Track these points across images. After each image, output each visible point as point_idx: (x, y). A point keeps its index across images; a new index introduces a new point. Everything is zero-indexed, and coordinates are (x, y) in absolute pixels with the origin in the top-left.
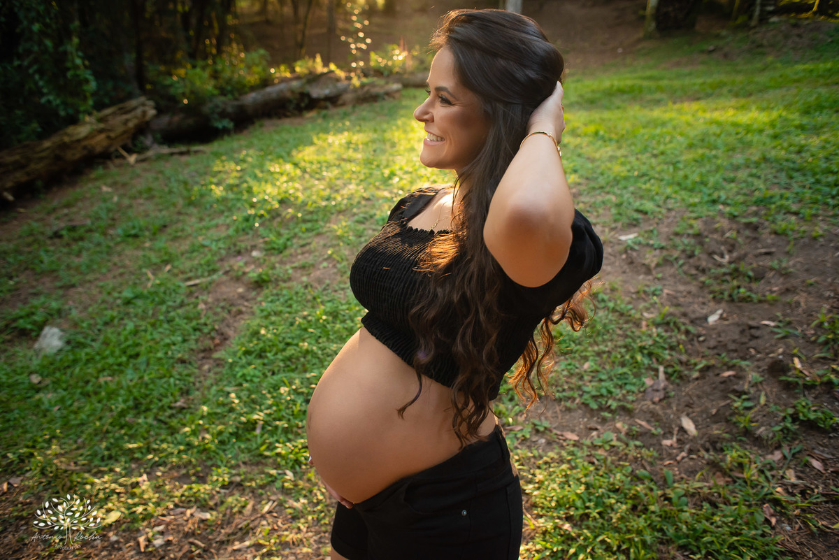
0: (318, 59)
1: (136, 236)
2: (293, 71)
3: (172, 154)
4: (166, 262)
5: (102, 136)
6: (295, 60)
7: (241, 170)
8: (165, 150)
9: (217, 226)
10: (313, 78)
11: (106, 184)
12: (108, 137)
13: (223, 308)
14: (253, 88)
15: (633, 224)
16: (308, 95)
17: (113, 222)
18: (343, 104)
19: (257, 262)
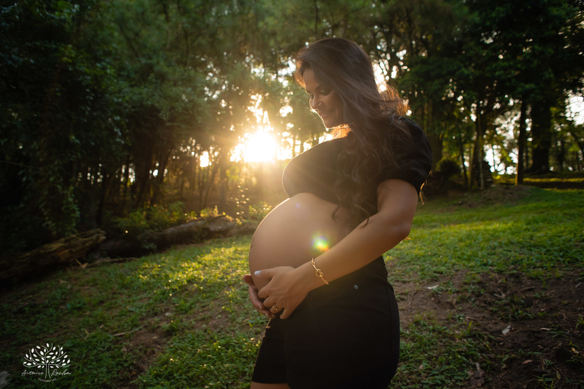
0: (216, 209)
1: (79, 309)
2: (199, 216)
3: (113, 262)
4: (100, 323)
5: (67, 251)
6: (201, 209)
7: (161, 267)
8: (108, 260)
9: (141, 299)
10: (211, 220)
11: (63, 279)
12: (71, 252)
13: (140, 350)
14: (172, 225)
15: (434, 280)
16: (208, 229)
17: (64, 301)
18: (230, 236)
19: (168, 319)
